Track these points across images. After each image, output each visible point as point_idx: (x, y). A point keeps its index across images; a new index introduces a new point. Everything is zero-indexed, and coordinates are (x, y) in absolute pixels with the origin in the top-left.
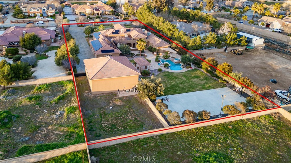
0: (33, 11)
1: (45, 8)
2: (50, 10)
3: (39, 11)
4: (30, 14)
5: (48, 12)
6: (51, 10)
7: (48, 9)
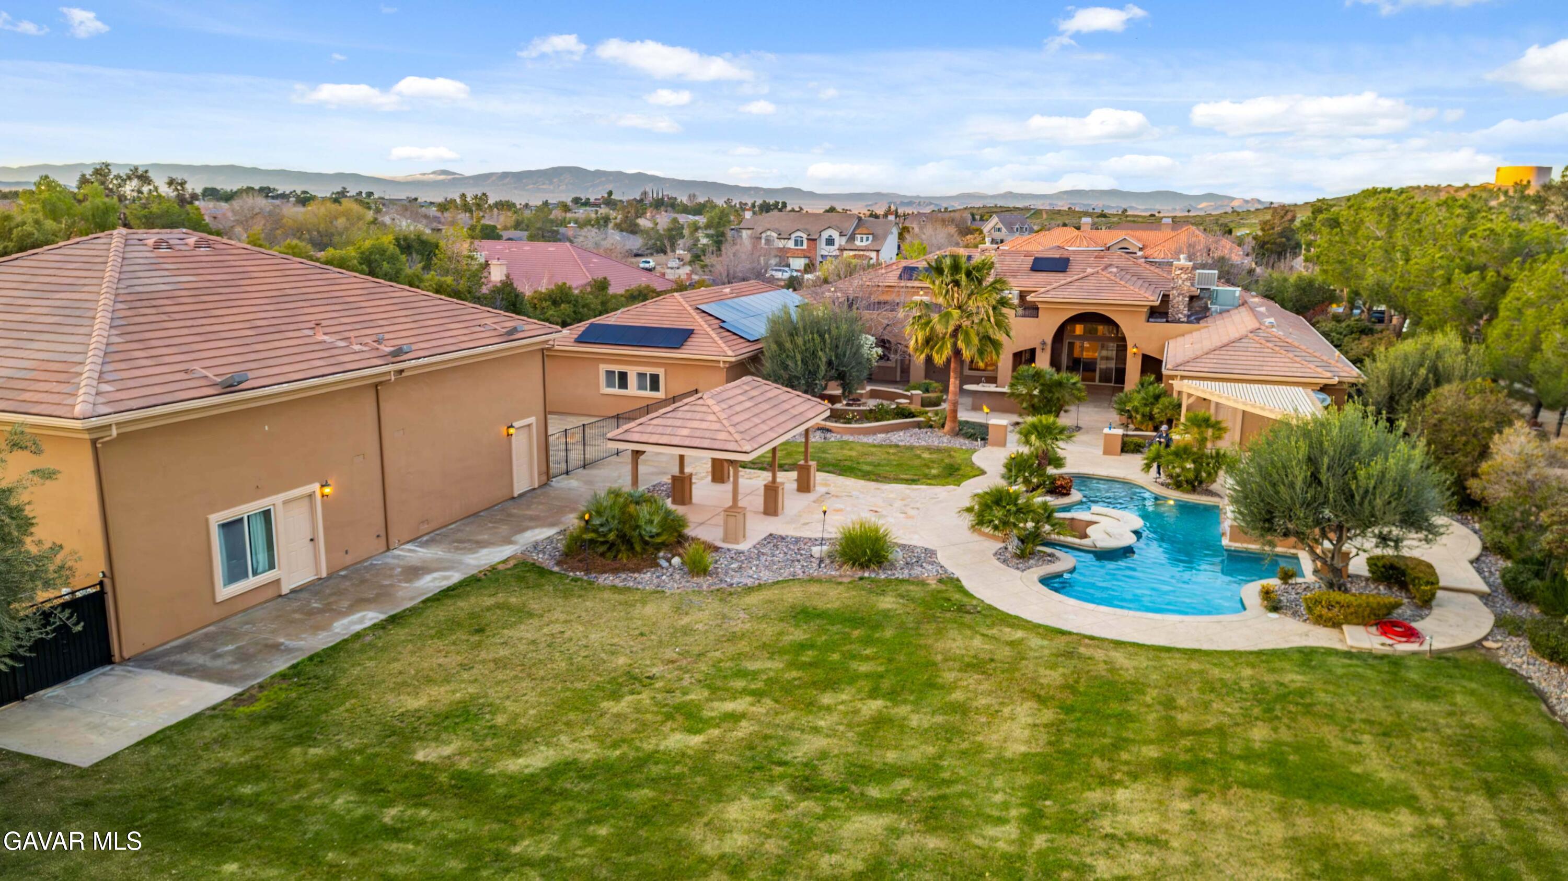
1: (835, 234)
2: (857, 242)
7: (852, 238)
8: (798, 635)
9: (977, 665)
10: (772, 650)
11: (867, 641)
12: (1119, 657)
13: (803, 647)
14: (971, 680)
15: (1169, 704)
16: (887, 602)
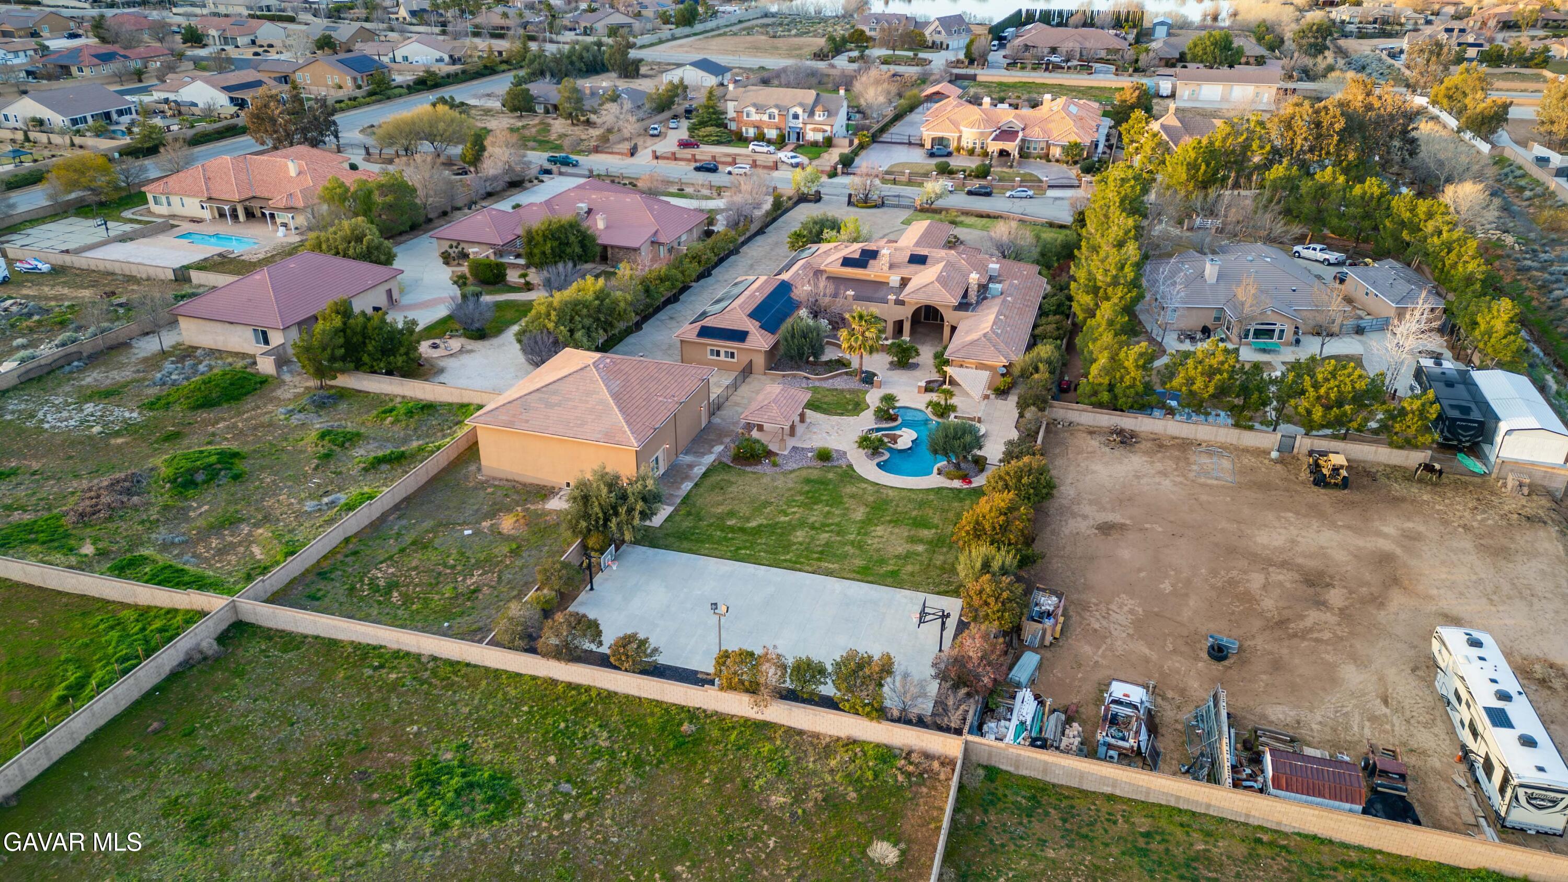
0: (755, 117)
1: (799, 111)
2: (817, 118)
3: (777, 120)
4: (744, 130)
5: (809, 127)
6: (821, 119)
7: (812, 114)
8: (806, 488)
9: (853, 496)
10: (801, 493)
11: (825, 490)
12: (890, 493)
13: (808, 492)
14: (851, 501)
15: (897, 506)
16: (831, 476)
